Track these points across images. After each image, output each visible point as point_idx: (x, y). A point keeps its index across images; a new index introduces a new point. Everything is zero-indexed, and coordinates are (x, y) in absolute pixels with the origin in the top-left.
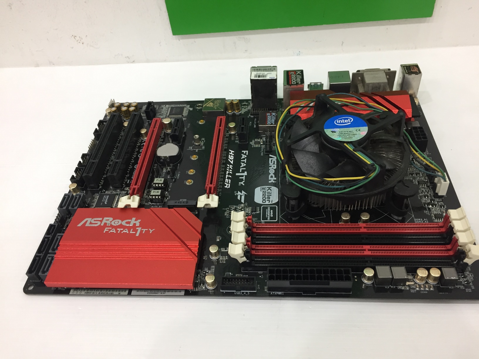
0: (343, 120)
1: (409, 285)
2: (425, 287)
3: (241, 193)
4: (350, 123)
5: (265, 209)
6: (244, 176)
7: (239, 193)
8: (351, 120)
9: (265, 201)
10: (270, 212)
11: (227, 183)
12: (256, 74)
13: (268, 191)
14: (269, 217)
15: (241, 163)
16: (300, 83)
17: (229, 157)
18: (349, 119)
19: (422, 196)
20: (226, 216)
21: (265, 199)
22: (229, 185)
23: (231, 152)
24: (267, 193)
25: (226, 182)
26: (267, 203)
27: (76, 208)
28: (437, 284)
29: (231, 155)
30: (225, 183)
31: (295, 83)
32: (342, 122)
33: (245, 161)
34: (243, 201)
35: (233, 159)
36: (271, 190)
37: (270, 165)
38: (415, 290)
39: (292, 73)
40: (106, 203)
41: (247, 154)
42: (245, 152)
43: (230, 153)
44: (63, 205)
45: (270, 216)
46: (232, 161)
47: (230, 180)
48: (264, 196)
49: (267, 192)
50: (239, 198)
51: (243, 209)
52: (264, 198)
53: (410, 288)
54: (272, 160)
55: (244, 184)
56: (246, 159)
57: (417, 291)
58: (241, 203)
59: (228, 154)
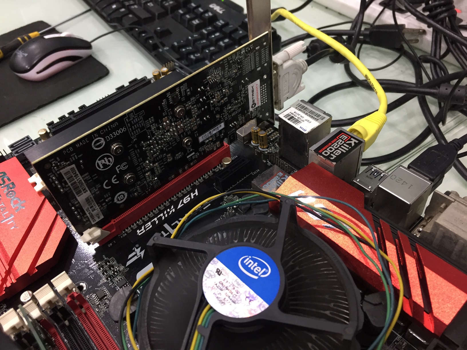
0: (256, 264)
3: (141, 251)
4: (256, 277)
6: (168, 233)
7: (138, 251)
11: (145, 227)
17: (185, 198)
22: (144, 231)
23: (194, 192)
25: (146, 225)
27: (16, 155)
29: (190, 197)
30: (143, 227)
31: (326, 155)
32: (249, 266)
34: (128, 263)
35: (185, 202)
39: (345, 136)
43: (192, 194)
44: (15, 145)
46: (183, 205)
47: (151, 226)
50: (130, 256)
51: (117, 273)
58: (124, 264)
59: (189, 193)
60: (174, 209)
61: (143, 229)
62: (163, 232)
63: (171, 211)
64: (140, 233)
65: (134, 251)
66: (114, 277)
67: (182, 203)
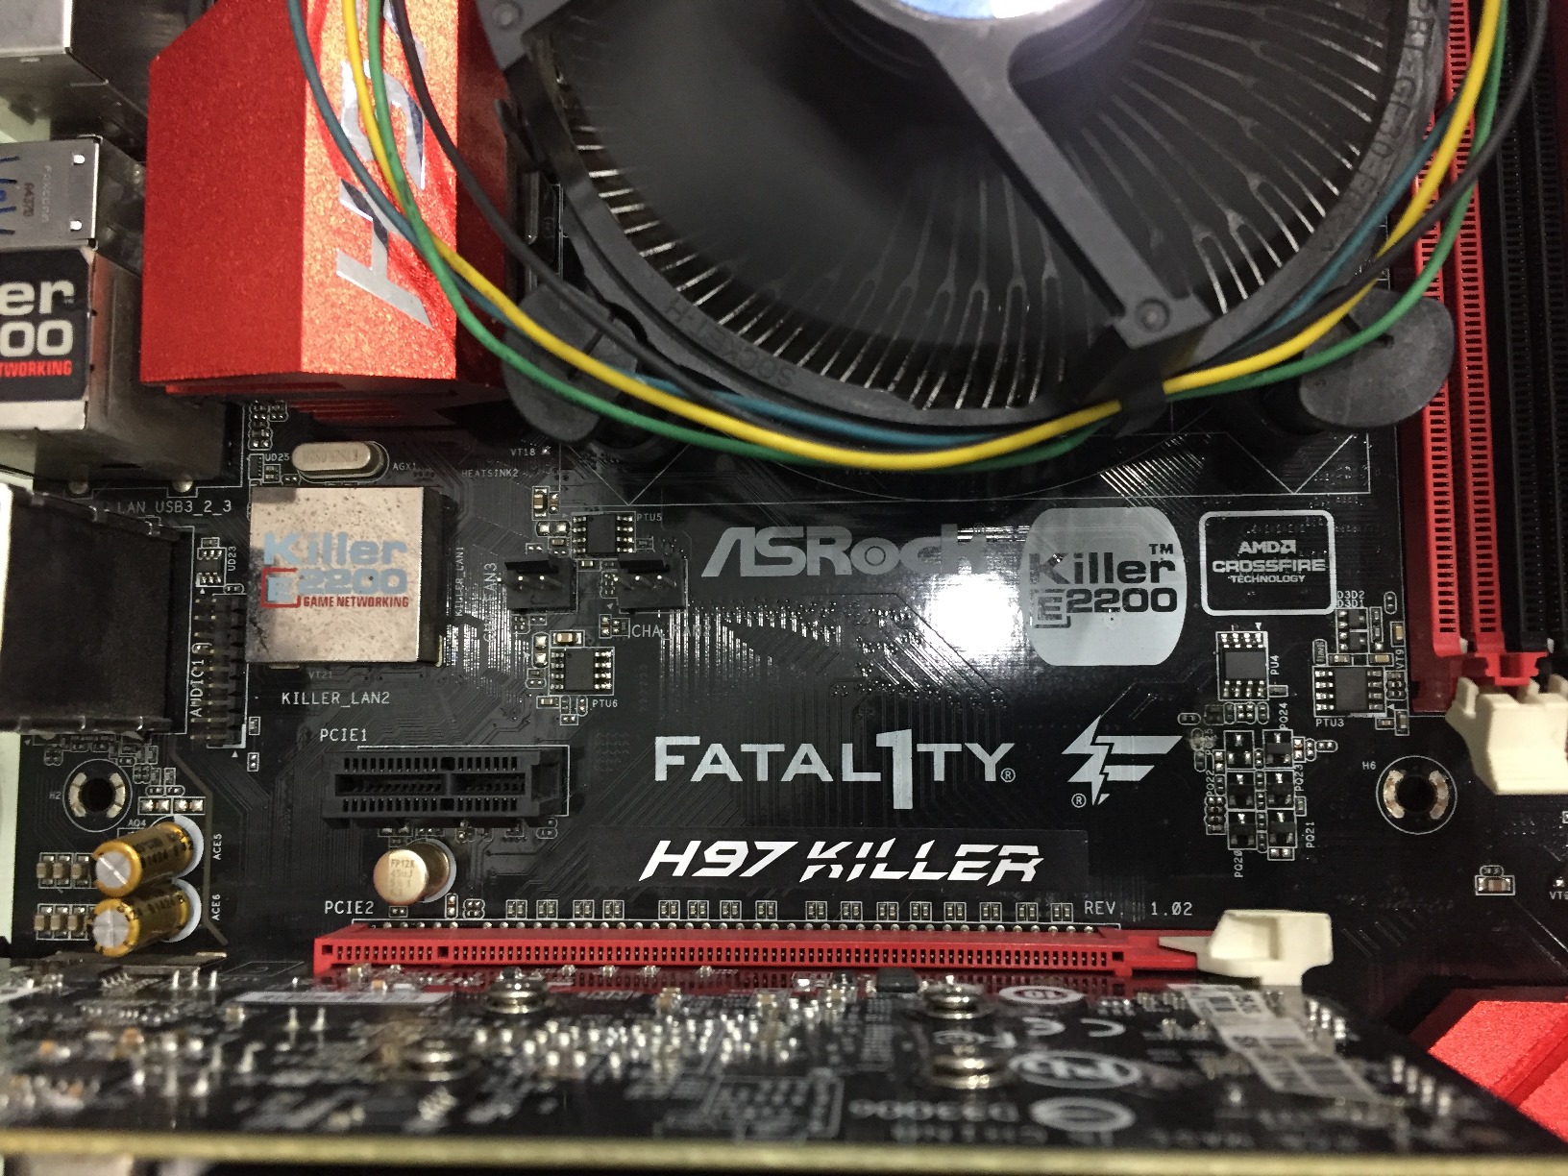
3: (1085, 758)
5: (1224, 591)
6: (922, 748)
7: (1089, 774)
9: (1157, 592)
10: (1260, 555)
11: (990, 870)
13: (1071, 577)
14: (1299, 565)
15: (788, 777)
16: (67, 288)
17: (725, 873)
20: (1302, 851)
21: (1143, 593)
22: (1006, 850)
23: (666, 868)
24: (1087, 584)
25: (976, 877)
26: (1176, 579)
29: (698, 861)
30: (996, 877)
31: (66, 327)
33: (762, 751)
34: (1162, 745)
35: (742, 848)
36: (1057, 558)
37: (815, 570)
41: (696, 741)
42: (664, 762)
43: (679, 872)
45: (1291, 556)
46: (760, 845)
47: (963, 850)
48: (1120, 604)
49: (1079, 579)
51: (1231, 737)
52: (1136, 600)
54: (760, 560)
55: (1004, 749)
56: (745, 748)
58: (1182, 751)
59: (689, 888)
60: (814, 854)
61: (1005, 866)
62: (939, 775)
63: (831, 854)
64: (1024, 858)
65: (1107, 786)
66: (1258, 728)
67: (754, 856)
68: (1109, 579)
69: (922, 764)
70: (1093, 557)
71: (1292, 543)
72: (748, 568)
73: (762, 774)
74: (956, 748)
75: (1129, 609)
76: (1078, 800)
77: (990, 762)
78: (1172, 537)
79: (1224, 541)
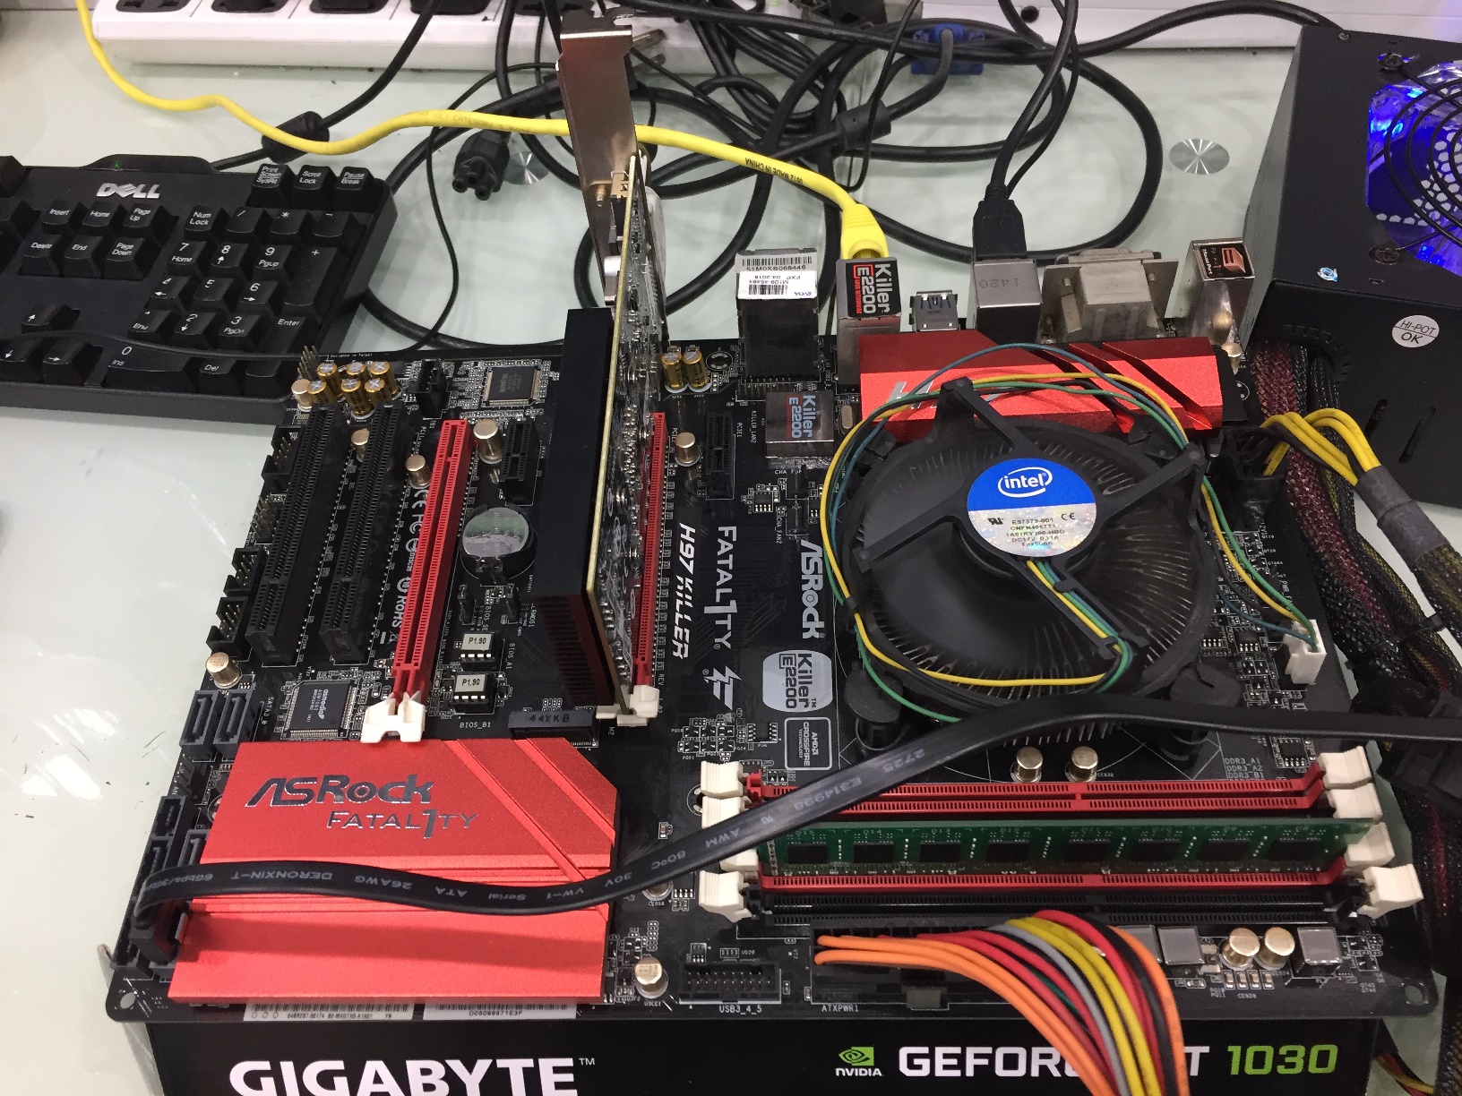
0: (1023, 478)
1: (1205, 974)
2: (1250, 980)
3: (723, 673)
4: (1043, 490)
5: (795, 728)
6: (729, 616)
7: (717, 675)
8: (1045, 479)
9: (795, 701)
10: (811, 740)
11: (678, 640)
12: (755, 282)
13: (801, 668)
14: (807, 756)
15: (719, 570)
16: (887, 310)
18: (1040, 475)
19: (1247, 682)
20: (682, 754)
21: (795, 695)
22: (686, 646)
23: (684, 532)
24: (798, 675)
25: (676, 636)
26: (800, 708)
27: (235, 740)
28: (1282, 970)
29: (686, 542)
30: (675, 642)
31: (874, 311)
32: (1019, 486)
33: (730, 562)
34: (729, 702)
35: (692, 556)
36: (810, 664)
37: (804, 577)
38: (1223, 990)
39: (863, 269)
40: (322, 717)
41: (734, 539)
42: (726, 530)
43: (682, 536)
44: (195, 730)
45: (811, 752)
46: (692, 562)
47: (687, 631)
48: (789, 687)
49: (800, 672)
50: (717, 693)
51: (731, 729)
52: (791, 693)
53: (1209, 984)
54: (808, 559)
55: (728, 645)
56: (731, 556)
57: (1228, 992)
58: (726, 710)
59: (676, 540)
60: (687, 580)
61: (680, 646)
62: (718, 622)
63: (687, 586)
64: (683, 652)
65: (712, 682)
66: (735, 738)
67: (688, 560)
68: (800, 683)
69: (724, 616)
70: (810, 677)
71: (817, 753)
72: (804, 555)
73: (719, 562)
74: (729, 628)
75: (787, 690)
76: (706, 672)
77: (723, 640)
78: (820, 706)
79: (818, 727)
